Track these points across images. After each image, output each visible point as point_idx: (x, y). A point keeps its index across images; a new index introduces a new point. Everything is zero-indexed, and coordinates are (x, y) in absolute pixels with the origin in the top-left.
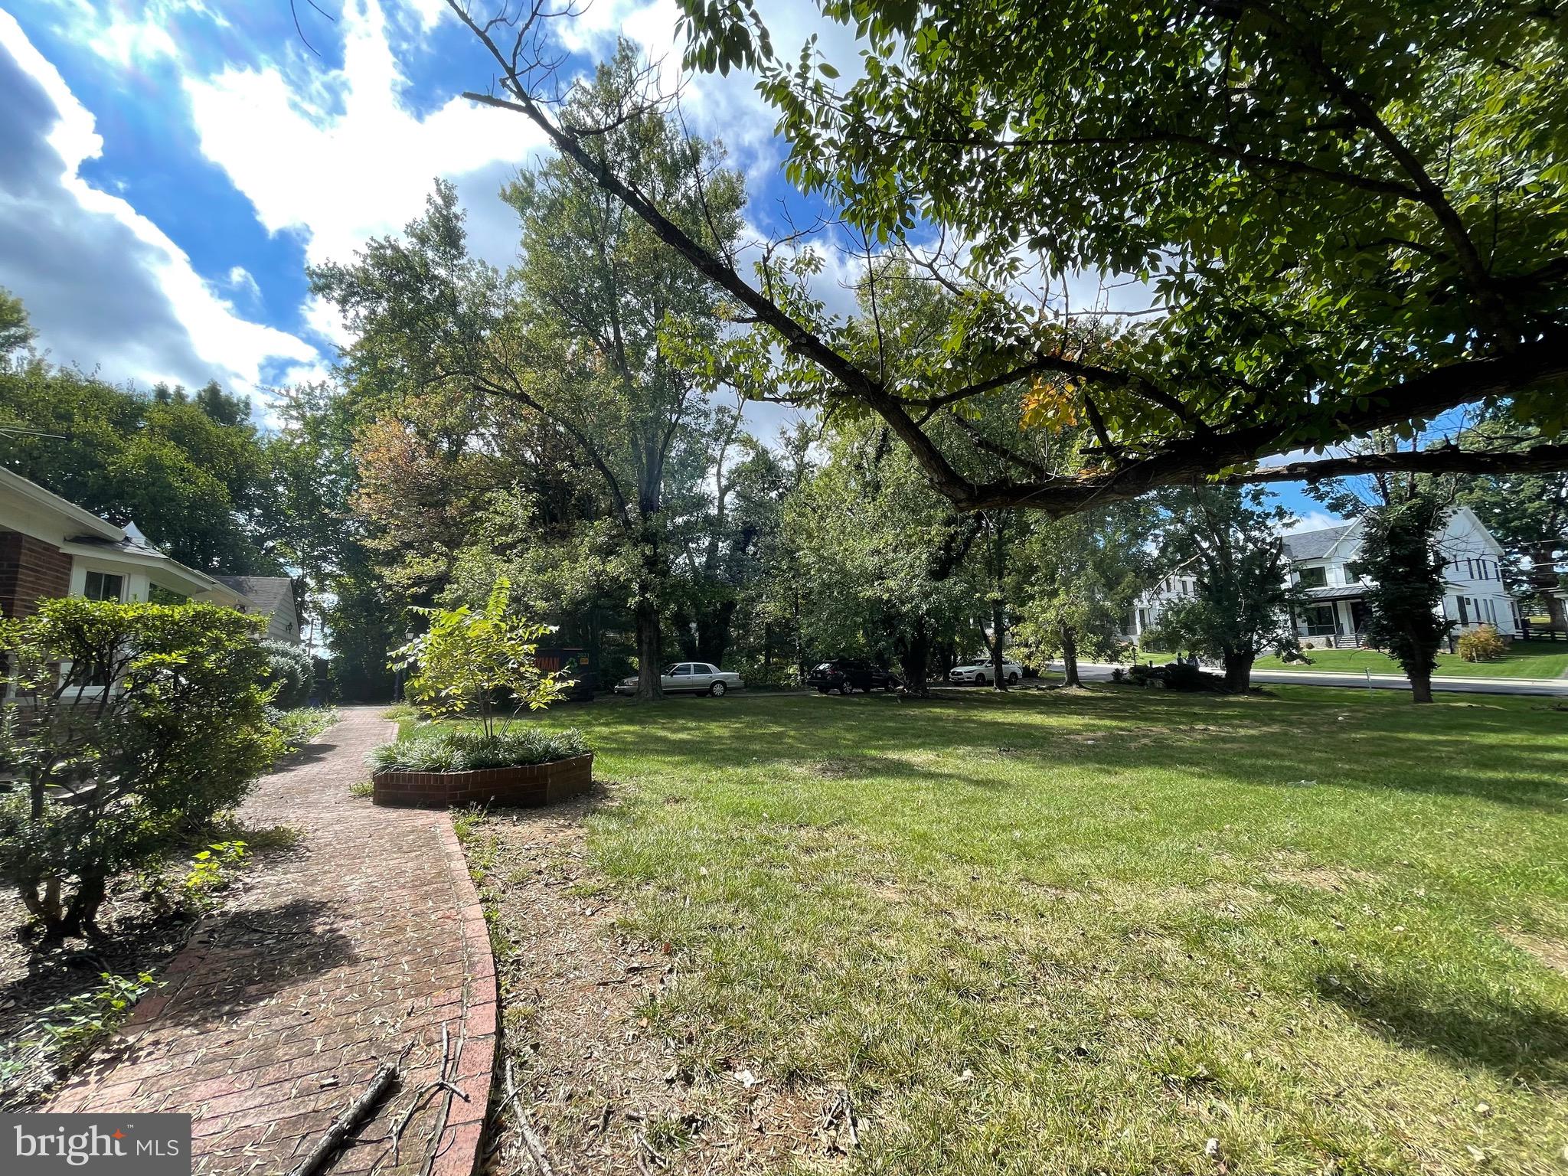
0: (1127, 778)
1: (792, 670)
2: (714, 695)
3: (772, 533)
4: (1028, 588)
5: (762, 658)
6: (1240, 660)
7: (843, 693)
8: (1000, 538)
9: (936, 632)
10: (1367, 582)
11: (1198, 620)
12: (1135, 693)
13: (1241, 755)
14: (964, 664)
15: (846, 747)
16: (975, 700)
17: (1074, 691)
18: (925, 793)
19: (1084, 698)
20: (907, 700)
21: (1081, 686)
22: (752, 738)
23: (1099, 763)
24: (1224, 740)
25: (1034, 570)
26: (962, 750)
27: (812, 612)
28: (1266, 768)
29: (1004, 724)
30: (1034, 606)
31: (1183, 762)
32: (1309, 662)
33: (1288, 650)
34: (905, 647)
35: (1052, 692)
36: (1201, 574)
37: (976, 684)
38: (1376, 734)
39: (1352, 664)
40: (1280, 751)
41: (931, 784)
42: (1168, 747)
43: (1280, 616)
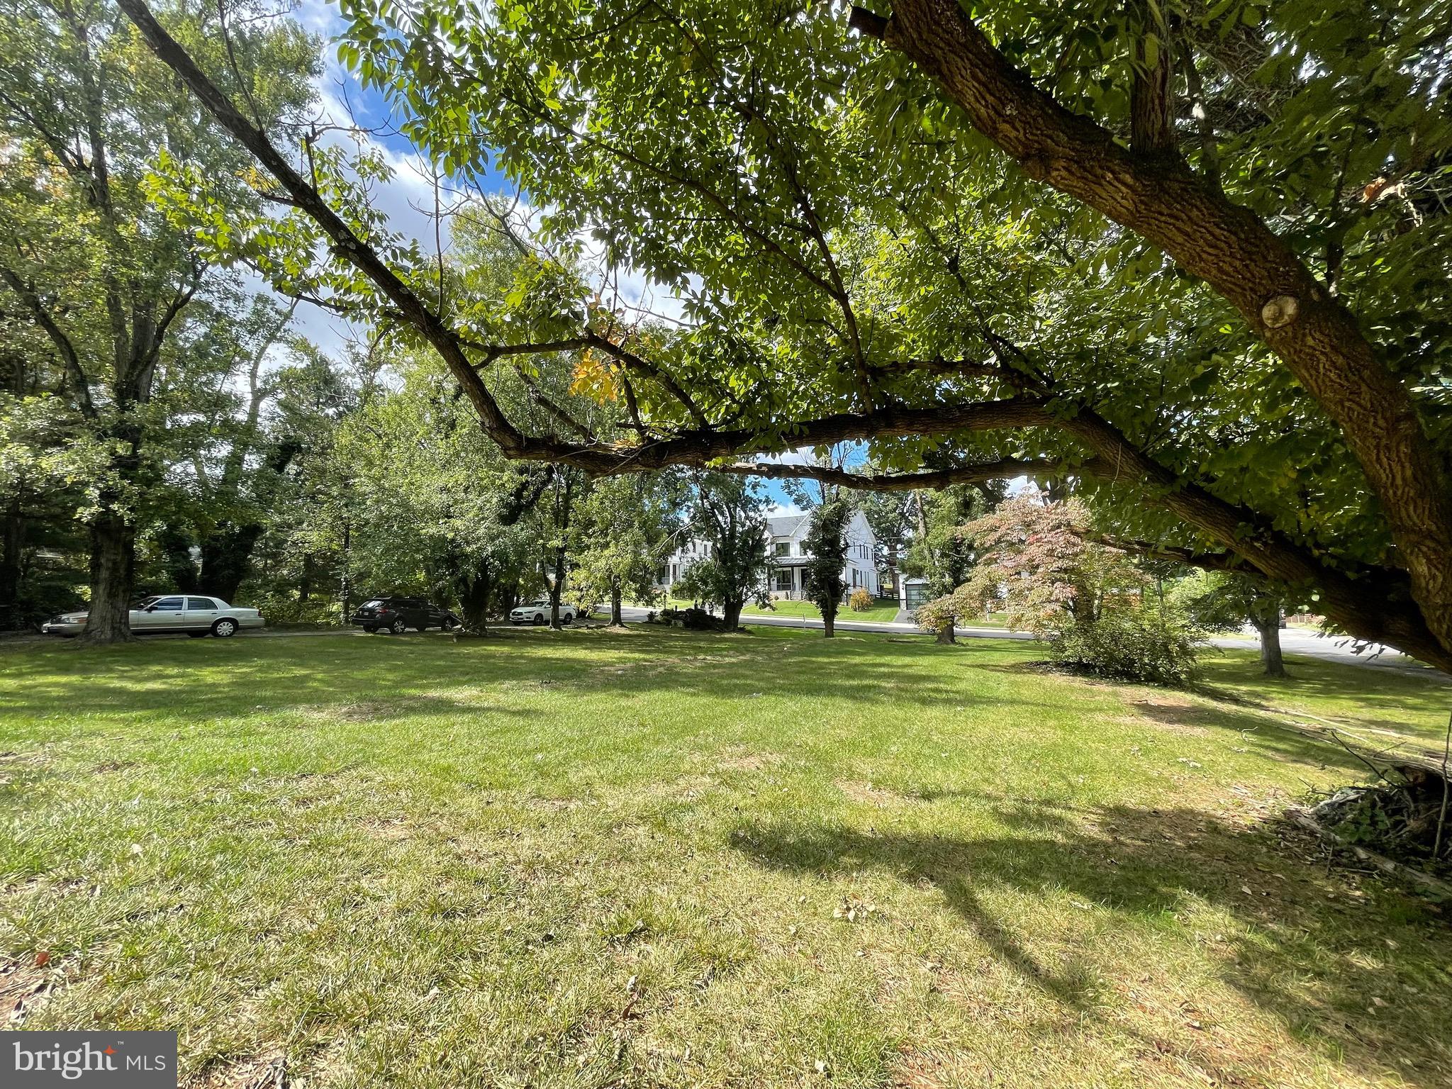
0: (641, 701)
1: (336, 607)
2: (216, 635)
3: (322, 454)
4: (585, 539)
5: (296, 594)
6: (733, 609)
7: (393, 632)
8: (568, 492)
9: (499, 573)
10: (810, 556)
11: (710, 575)
12: (661, 632)
13: (722, 678)
14: (527, 605)
15: (385, 687)
16: (530, 638)
17: (617, 629)
18: (459, 726)
19: (624, 635)
20: (461, 637)
21: (622, 626)
22: (262, 684)
23: (622, 689)
24: (715, 667)
25: (591, 523)
26: (507, 684)
27: (364, 545)
28: (736, 685)
29: (552, 659)
30: (588, 555)
31: (683, 685)
32: (774, 609)
33: (763, 601)
34: (467, 586)
35: (599, 631)
36: (715, 541)
37: (534, 623)
38: (801, 659)
39: (797, 611)
40: (748, 673)
41: (467, 717)
42: (678, 674)
43: (761, 576)
